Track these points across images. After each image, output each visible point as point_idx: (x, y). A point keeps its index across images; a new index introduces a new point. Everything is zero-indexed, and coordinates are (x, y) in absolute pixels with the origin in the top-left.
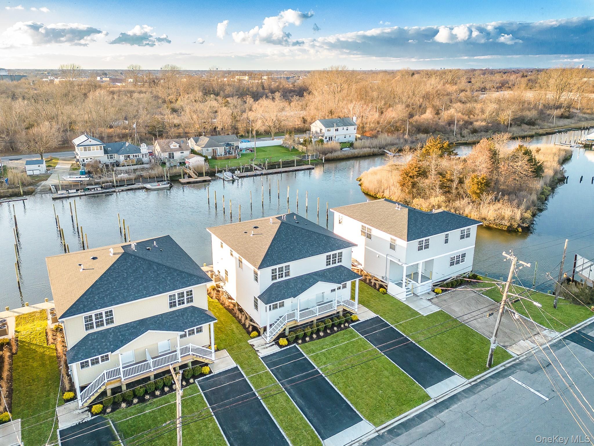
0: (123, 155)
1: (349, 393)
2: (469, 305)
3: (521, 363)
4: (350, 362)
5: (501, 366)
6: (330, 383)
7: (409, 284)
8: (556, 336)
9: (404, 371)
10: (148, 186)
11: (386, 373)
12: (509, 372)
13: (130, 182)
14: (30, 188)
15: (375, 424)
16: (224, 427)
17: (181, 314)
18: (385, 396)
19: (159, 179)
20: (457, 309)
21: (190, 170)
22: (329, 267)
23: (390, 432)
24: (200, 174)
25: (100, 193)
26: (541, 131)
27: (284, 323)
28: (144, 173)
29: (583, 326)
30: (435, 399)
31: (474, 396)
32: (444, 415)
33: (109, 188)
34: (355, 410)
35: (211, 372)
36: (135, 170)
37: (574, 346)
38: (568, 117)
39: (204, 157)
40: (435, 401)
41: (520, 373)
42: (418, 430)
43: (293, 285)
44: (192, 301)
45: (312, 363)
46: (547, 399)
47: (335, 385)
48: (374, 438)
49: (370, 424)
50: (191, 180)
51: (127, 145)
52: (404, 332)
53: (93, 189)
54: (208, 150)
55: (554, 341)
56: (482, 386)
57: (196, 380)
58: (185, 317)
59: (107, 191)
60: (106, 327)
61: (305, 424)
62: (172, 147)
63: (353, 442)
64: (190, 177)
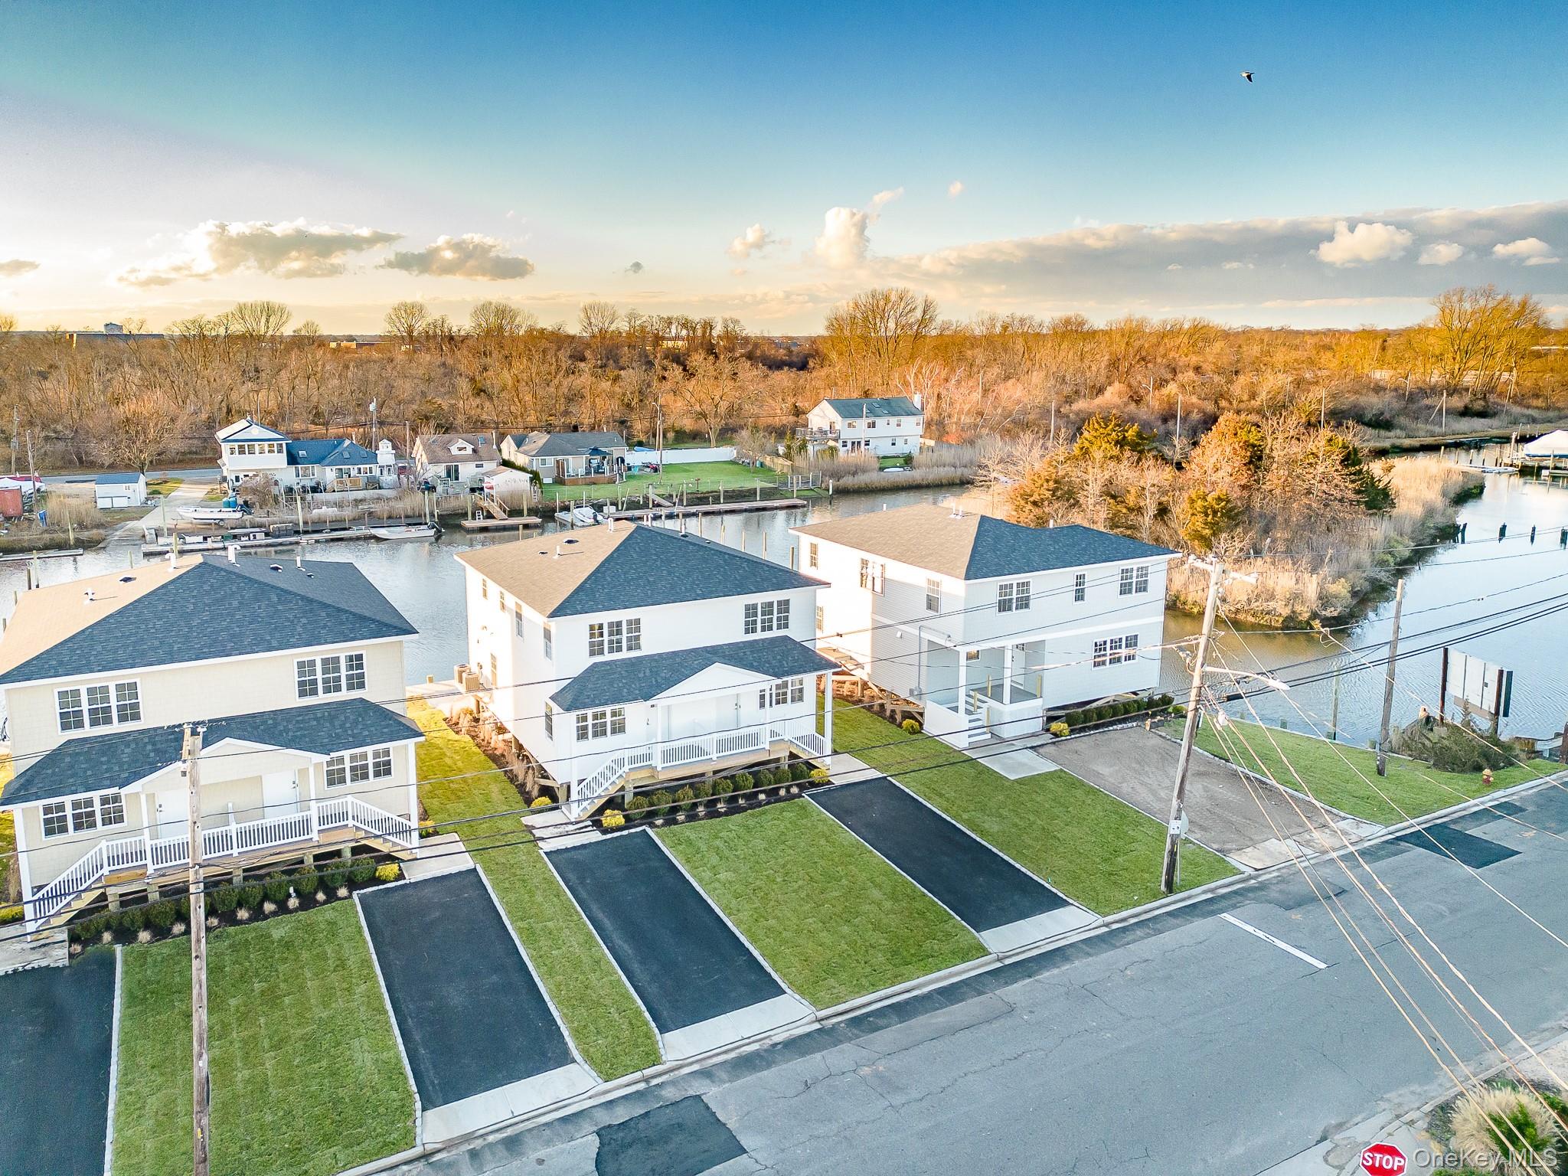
0: (334, 468)
1: (761, 933)
2: (1139, 763)
3: (1263, 887)
4: (784, 866)
5: (1204, 892)
6: (717, 910)
7: (979, 707)
8: (1375, 833)
9: (926, 891)
10: (381, 532)
11: (876, 894)
12: (1224, 904)
13: (338, 525)
14: (94, 533)
15: (816, 1002)
16: (399, 995)
17: (329, 714)
18: (859, 942)
19: (414, 520)
20: (1105, 770)
21: (493, 501)
22: (751, 637)
23: (856, 1022)
24: (515, 512)
25: (260, 546)
26: (1407, 442)
27: (620, 772)
28: (377, 508)
29: (1455, 816)
30: (1001, 955)
31: (1112, 952)
32: (1017, 991)
33: (286, 535)
34: (769, 970)
35: (401, 876)
36: (357, 502)
37: (1420, 855)
38: (1482, 414)
39: (531, 472)
40: (999, 960)
41: (1251, 907)
42: (934, 1021)
43: (648, 671)
44: (362, 685)
45: (680, 867)
46: (1322, 966)
47: (729, 915)
48: (808, 1035)
49: (803, 1001)
50: (490, 523)
51: (345, 445)
52: (946, 811)
53: (245, 535)
54: (544, 462)
55: (1367, 844)
56: (1138, 932)
57: (355, 894)
58: (337, 723)
59: (280, 540)
60: (116, 727)
61: (622, 995)
62: (454, 451)
63: (747, 1041)
64: (490, 516)
